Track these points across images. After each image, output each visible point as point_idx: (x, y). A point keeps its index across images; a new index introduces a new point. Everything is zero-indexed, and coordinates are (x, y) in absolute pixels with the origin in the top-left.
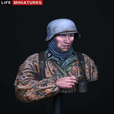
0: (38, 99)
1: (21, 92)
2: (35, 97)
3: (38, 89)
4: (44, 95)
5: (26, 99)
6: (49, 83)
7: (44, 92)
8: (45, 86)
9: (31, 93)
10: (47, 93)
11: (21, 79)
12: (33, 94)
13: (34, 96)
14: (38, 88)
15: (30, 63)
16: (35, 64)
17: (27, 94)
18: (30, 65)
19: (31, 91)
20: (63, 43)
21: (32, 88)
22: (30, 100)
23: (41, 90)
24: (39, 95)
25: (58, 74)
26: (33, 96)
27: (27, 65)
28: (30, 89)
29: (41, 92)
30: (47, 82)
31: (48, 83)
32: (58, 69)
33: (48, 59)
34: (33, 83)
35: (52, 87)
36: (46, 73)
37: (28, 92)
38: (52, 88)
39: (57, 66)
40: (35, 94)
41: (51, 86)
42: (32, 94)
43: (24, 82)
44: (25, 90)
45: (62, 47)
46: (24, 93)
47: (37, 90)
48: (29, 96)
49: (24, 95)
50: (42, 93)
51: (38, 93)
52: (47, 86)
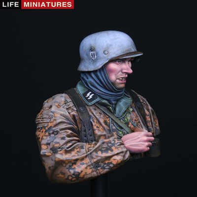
0: (96, 175)
1: (64, 165)
2: (93, 172)
3: (99, 158)
4: (108, 167)
5: (73, 178)
6: (116, 145)
7: (108, 163)
8: (109, 151)
9: (85, 166)
10: (114, 163)
11: (58, 143)
12: (89, 168)
13: (91, 170)
14: (97, 156)
15: (62, 113)
16: (72, 113)
17: (76, 167)
18: (63, 116)
19: (84, 162)
20: (121, 73)
21: (86, 156)
22: (83, 178)
23: (103, 159)
24: (99, 168)
25: (114, 128)
26: (89, 171)
27: (59, 115)
28: (82, 159)
29: (102, 162)
30: (110, 145)
31: (113, 145)
32: (112, 119)
33: (90, 104)
34: (82, 147)
35: (122, 152)
36: (95, 128)
37: (79, 164)
38: (121, 154)
39: (108, 114)
40: (92, 167)
41: (120, 150)
42: (86, 168)
43: (68, 148)
44: (73, 162)
45: (118, 81)
46: (70, 166)
47: (95, 160)
48: (82, 171)
49: (71, 170)
50: (105, 164)
51: (96, 165)
52: (112, 151)
